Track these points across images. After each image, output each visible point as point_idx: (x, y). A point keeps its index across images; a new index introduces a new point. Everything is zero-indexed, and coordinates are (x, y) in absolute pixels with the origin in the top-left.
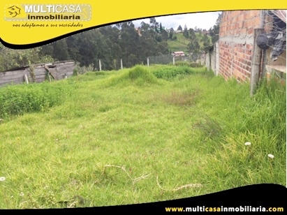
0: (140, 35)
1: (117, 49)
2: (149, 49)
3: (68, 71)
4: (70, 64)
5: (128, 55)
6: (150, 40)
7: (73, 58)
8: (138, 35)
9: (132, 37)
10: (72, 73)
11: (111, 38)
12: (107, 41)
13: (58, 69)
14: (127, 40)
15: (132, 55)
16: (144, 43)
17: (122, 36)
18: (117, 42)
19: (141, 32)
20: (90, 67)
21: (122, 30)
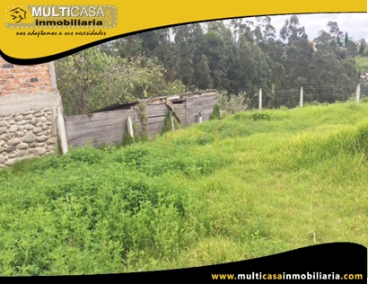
0: (315, 49)
1: (280, 69)
2: (327, 68)
3: (204, 108)
4: (211, 97)
5: (294, 78)
6: (330, 57)
7: (216, 86)
8: (312, 50)
9: (303, 53)
10: (211, 110)
11: (271, 55)
12: (267, 60)
13: (188, 104)
14: (294, 57)
15: (300, 78)
16: (320, 61)
17: (288, 53)
18: (280, 61)
19: (317, 46)
20: (241, 97)
21: (289, 44)
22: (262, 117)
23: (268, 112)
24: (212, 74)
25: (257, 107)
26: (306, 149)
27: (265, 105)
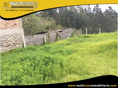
0: (104, 15)
1: (93, 22)
2: (108, 21)
3: (69, 34)
4: (71, 30)
5: (97, 24)
6: (109, 18)
7: (72, 27)
8: (103, 16)
9: (100, 16)
10: (71, 35)
11: (90, 17)
12: (89, 19)
13: (63, 32)
14: (98, 18)
15: (99, 24)
16: (106, 19)
17: (95, 16)
18: (93, 19)
19: (105, 14)
20: (80, 30)
21: (96, 14)
22: (87, 37)
23: (89, 35)
24: (71, 23)
25: (85, 34)
26: (101, 47)
27: (88, 33)
